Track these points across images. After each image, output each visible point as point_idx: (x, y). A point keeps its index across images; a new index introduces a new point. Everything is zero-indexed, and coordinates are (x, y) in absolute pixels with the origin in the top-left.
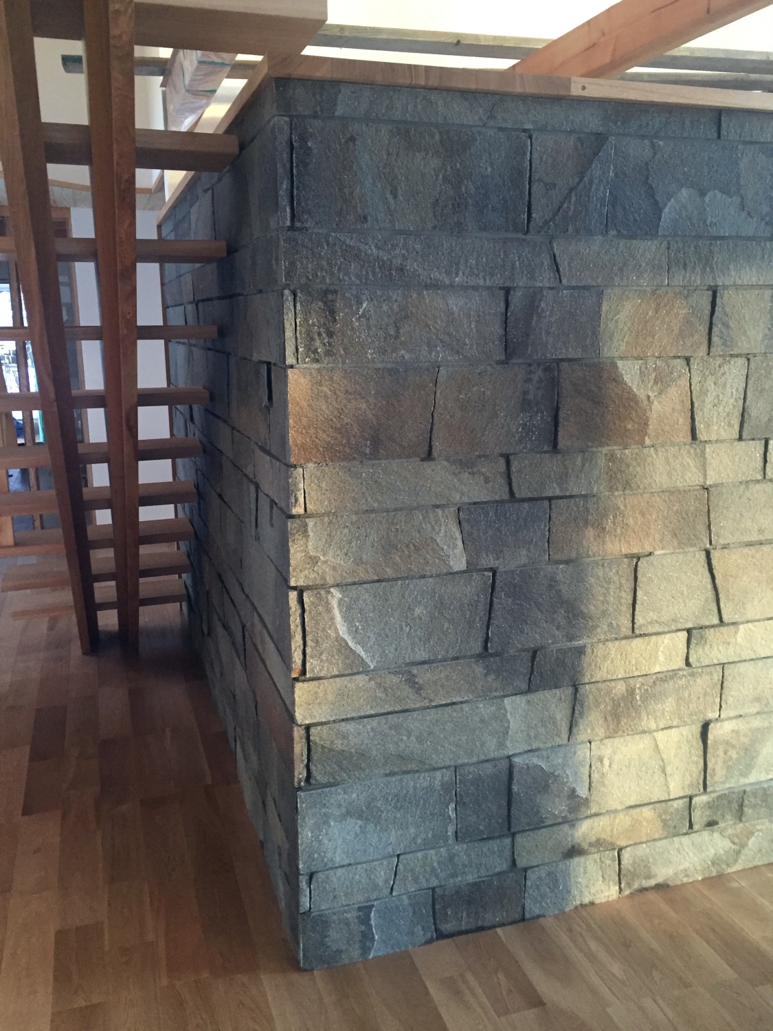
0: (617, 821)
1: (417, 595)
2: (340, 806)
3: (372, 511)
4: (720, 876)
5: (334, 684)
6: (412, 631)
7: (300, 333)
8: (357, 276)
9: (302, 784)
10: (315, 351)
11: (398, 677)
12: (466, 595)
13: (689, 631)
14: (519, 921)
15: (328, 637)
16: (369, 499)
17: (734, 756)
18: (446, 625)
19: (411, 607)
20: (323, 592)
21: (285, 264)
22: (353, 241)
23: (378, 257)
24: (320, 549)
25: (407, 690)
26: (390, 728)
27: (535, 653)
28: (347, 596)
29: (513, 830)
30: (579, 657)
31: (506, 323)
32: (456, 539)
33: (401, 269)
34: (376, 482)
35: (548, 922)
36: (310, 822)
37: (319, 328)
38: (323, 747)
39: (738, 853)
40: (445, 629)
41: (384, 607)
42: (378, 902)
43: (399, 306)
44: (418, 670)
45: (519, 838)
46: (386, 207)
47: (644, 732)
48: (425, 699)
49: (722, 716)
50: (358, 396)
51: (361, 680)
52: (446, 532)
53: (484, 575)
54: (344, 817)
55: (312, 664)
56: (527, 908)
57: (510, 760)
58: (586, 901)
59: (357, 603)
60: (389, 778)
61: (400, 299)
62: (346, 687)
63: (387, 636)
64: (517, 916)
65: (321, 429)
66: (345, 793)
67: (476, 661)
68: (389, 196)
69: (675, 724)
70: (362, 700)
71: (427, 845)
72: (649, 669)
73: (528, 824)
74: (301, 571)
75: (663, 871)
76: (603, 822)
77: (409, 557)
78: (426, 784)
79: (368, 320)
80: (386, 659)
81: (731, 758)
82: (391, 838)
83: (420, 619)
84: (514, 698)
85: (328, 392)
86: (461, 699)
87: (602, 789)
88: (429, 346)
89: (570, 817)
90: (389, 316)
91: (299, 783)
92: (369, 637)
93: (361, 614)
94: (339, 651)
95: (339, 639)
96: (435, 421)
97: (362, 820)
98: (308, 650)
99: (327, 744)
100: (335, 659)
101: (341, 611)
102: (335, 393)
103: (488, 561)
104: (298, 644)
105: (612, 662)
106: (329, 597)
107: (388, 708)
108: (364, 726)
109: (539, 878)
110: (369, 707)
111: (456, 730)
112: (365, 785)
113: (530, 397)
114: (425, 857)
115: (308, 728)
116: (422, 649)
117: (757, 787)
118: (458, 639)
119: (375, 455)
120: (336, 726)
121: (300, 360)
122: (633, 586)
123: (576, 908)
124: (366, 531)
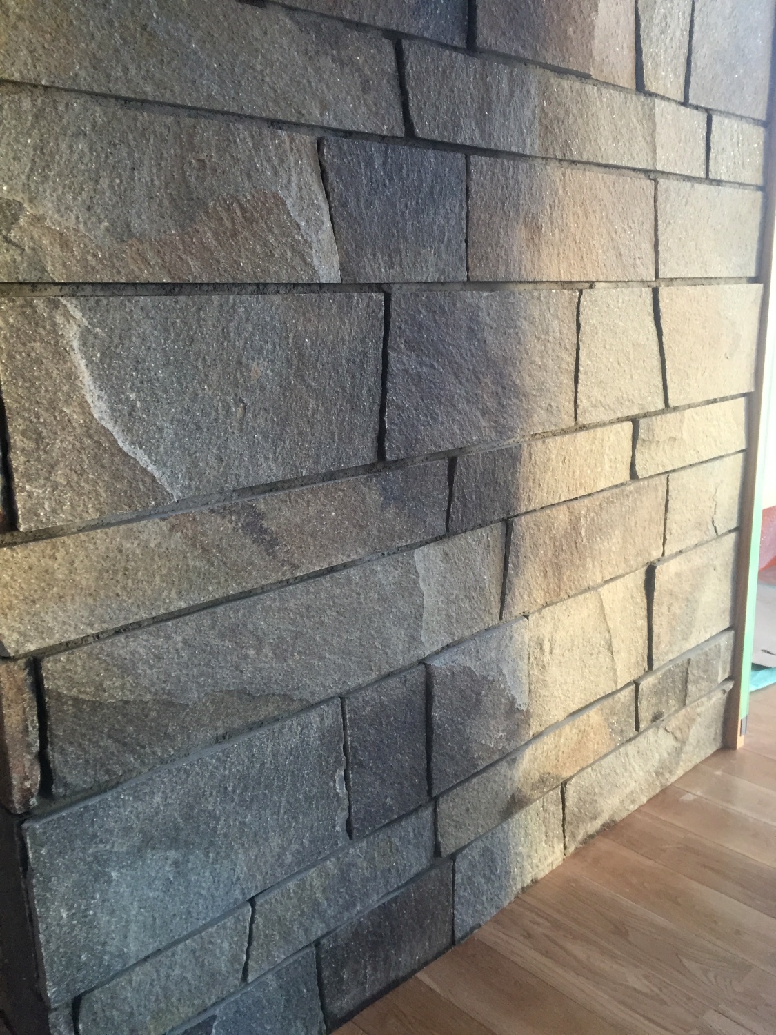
0: (562, 740)
1: (252, 334)
2: (127, 830)
4: (664, 791)
5: (91, 546)
6: (249, 415)
9: (33, 801)
11: (230, 521)
12: (343, 340)
13: (635, 421)
14: (447, 949)
15: (66, 424)
16: (133, 71)
17: (678, 611)
18: (312, 403)
19: (244, 361)
20: (39, 303)
25: (250, 549)
26: (222, 636)
27: (452, 463)
28: (102, 324)
29: (435, 792)
30: (513, 466)
32: (319, 208)
34: (144, 27)
35: (488, 934)
36: (62, 886)
38: (75, 699)
39: (679, 751)
40: (310, 413)
41: (187, 357)
42: (222, 1006)
44: (267, 504)
45: (443, 806)
47: (588, 589)
48: (283, 565)
49: (666, 554)
51: (152, 531)
52: (300, 189)
53: (370, 298)
54: (138, 852)
55: (30, 495)
56: (457, 921)
57: (427, 667)
58: (528, 881)
59: (126, 342)
60: (226, 745)
62: (120, 551)
63: (199, 428)
64: (445, 941)
66: (137, 798)
67: (366, 479)
69: (621, 571)
70: (158, 579)
71: (310, 859)
72: (595, 483)
73: (455, 775)
75: (610, 802)
76: (547, 743)
77: (234, 234)
78: (295, 741)
80: (200, 482)
81: (674, 615)
82: (238, 869)
83: (262, 388)
84: (425, 548)
86: (345, 559)
87: (543, 692)
89: (509, 748)
91: (25, 802)
92: (160, 430)
93: (136, 369)
94: (97, 459)
95: (92, 429)
97: (176, 850)
99: (88, 694)
100: (87, 481)
101: (90, 362)
103: (376, 269)
105: (553, 475)
106: (59, 319)
107: (214, 591)
108: (168, 638)
109: (472, 865)
110: (174, 594)
111: (340, 622)
112: (178, 770)
114: (301, 887)
115: (34, 663)
116: (271, 456)
117: (700, 652)
118: (333, 434)
120: (107, 645)
122: (575, 341)
123: (517, 897)
124: (130, 154)
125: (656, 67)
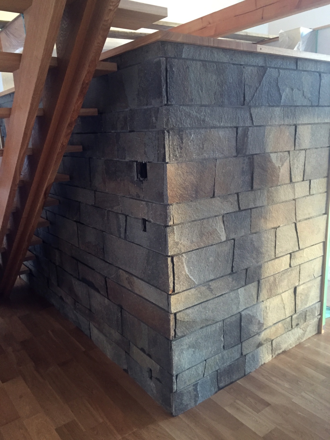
0: (272, 330)
1: (210, 253)
2: (187, 344)
3: (195, 221)
4: (300, 344)
5: (184, 294)
6: (209, 268)
7: (171, 148)
8: (190, 124)
9: (173, 338)
10: (176, 156)
11: (205, 287)
12: (226, 251)
13: (290, 254)
14: (244, 376)
15: (183, 275)
16: (195, 216)
17: (303, 298)
18: (220, 263)
19: (209, 258)
20: (180, 256)
21: (165, 120)
22: (188, 109)
23: (196, 116)
24: (178, 238)
25: (208, 292)
26: (203, 309)
27: (247, 270)
28: (188, 257)
29: (242, 341)
30: (260, 269)
31: (237, 140)
32: (223, 228)
33: (204, 121)
34: (197, 208)
35: (253, 374)
36: (177, 353)
37: (177, 146)
38: (181, 320)
39: (304, 334)
40: (219, 265)
41: (199, 259)
42: (200, 381)
43: (204, 135)
44: (211, 283)
45: (244, 344)
46: (199, 95)
47: (278, 294)
48: (214, 295)
49: (300, 284)
50: (191, 174)
51: (193, 291)
52: (219, 226)
53: (231, 242)
54: (188, 349)
55: (177, 287)
56: (246, 371)
57: (241, 314)
58: (263, 363)
59: (191, 259)
60: (202, 329)
61: (204, 133)
62: (188, 295)
63: (201, 271)
64: (243, 375)
65: (178, 188)
66: (188, 339)
67: (229, 276)
68: (200, 91)
69: (287, 289)
70: (193, 299)
71: (216, 353)
72: (280, 270)
73: (246, 337)
74: (172, 248)
75: (284, 346)
76: (268, 331)
77: (209, 237)
78: (214, 329)
79: (193, 142)
80: (201, 281)
81: (302, 299)
82: (204, 354)
83: (211, 262)
84: (240, 289)
85: (181, 173)
86: (225, 293)
87: (267, 319)
88: (213, 151)
89: (259, 331)
90: (200, 140)
91: (172, 339)
92: (195, 273)
93: (192, 263)
94: (186, 279)
95: (186, 275)
96: (215, 182)
97: (194, 349)
98: (176, 281)
99: (182, 320)
100: (185, 284)
101: (186, 264)
102: (183, 173)
103: (232, 236)
104: (171, 280)
105: (270, 269)
106: (183, 258)
107: (202, 300)
108: (194, 309)
109: (250, 358)
110: (196, 302)
111: (224, 305)
112: (195, 334)
113: (244, 169)
114: (215, 358)
115: (175, 314)
116: (212, 274)
117: (310, 308)
118: (223, 269)
119: (197, 198)
120: (185, 311)
121: (171, 160)
122: (275, 239)
123: (260, 367)
124: (194, 229)
125: (295, 177)
